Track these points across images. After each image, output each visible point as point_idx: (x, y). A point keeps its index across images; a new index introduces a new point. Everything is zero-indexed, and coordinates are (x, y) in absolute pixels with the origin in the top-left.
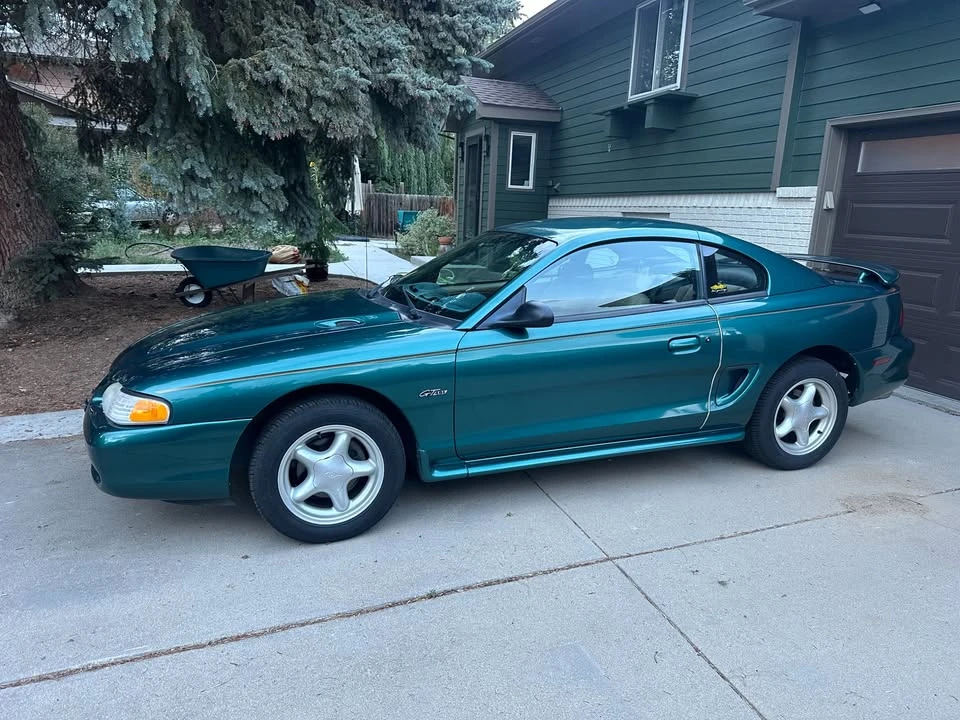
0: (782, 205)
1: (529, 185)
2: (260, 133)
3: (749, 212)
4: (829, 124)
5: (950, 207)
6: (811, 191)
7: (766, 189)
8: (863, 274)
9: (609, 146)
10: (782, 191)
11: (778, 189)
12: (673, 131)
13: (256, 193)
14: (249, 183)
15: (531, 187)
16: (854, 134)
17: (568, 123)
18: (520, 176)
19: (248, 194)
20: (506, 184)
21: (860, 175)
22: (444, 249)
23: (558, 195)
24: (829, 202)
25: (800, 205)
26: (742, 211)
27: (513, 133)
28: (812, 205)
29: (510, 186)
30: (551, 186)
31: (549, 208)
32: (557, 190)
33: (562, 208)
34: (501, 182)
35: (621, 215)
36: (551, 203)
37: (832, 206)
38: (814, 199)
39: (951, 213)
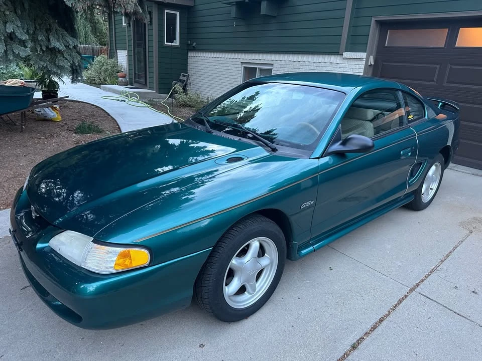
0: (345, 61)
1: (177, 43)
2: (71, 6)
3: (325, 65)
4: (373, 19)
5: (438, 66)
6: (363, 55)
7: (337, 53)
8: (441, 104)
9: (235, 23)
10: (346, 55)
11: (344, 53)
12: (274, 17)
13: (59, 51)
14: (56, 44)
15: (177, 44)
16: (384, 25)
17: (200, 7)
18: (171, 38)
19: (54, 52)
20: (164, 42)
21: (386, 47)
22: (122, 80)
23: (194, 49)
24: (371, 61)
25: (356, 62)
26: (320, 64)
27: (166, 11)
28: (364, 63)
29: (166, 43)
30: (191, 44)
31: (188, 57)
32: (194, 47)
33: (198, 58)
34: (161, 41)
35: (240, 63)
36: (190, 54)
37: (373, 63)
38: (365, 60)
39: (438, 69)
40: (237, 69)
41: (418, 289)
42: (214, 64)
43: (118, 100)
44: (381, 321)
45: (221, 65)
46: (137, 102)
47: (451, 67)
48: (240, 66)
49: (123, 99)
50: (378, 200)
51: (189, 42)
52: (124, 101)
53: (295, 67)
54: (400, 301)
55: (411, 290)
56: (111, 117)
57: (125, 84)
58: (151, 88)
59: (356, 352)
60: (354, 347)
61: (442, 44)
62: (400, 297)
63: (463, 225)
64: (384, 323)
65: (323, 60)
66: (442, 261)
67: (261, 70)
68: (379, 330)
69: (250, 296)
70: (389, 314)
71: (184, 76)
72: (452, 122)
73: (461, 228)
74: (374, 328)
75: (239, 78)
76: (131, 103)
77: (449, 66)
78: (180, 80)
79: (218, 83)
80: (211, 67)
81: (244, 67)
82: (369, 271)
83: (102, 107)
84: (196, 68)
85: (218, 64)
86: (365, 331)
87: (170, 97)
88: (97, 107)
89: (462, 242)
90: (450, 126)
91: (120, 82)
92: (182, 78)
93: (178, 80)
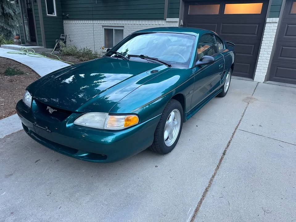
0: (168, 24)
1: (55, 14)
3: (156, 26)
6: (177, 20)
7: (163, 19)
11: (167, 19)
15: (55, 15)
16: (187, 3)
18: (51, 12)
20: (46, 14)
21: (189, 15)
22: (16, 41)
23: (68, 19)
25: (174, 24)
28: (178, 24)
29: (48, 15)
30: (64, 15)
31: (64, 24)
32: (67, 17)
33: (71, 24)
34: (44, 13)
35: (102, 27)
36: (64, 22)
37: (183, 24)
38: (178, 22)
39: (216, 26)
40: (100, 30)
41: (238, 128)
42: (83, 28)
43: (21, 54)
44: (229, 142)
45: (88, 28)
46: (35, 54)
47: (223, 25)
48: (102, 28)
49: (24, 53)
50: (211, 91)
51: (64, 14)
52: (26, 54)
53: (138, 28)
54: (233, 134)
55: (236, 129)
56: (23, 64)
57: (19, 44)
58: (41, 45)
59: (225, 156)
60: (224, 154)
61: (217, 12)
62: (233, 132)
63: (244, 100)
64: (231, 143)
65: (155, 23)
66: (242, 116)
67: (116, 30)
68: (230, 146)
69: (170, 141)
70: (231, 140)
71: (62, 36)
72: (232, 53)
73: (243, 102)
74: (228, 146)
75: (102, 35)
76: (30, 55)
77: (222, 24)
78: (61, 39)
79: (87, 39)
80: (81, 29)
81: (105, 29)
82: (214, 125)
83: (12, 59)
84: (70, 30)
85: (86, 28)
86: (225, 147)
87: (55, 50)
88: (8, 59)
89: (247, 107)
90: (232, 54)
91: (16, 42)
92: (61, 37)
93: (59, 38)
